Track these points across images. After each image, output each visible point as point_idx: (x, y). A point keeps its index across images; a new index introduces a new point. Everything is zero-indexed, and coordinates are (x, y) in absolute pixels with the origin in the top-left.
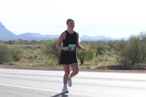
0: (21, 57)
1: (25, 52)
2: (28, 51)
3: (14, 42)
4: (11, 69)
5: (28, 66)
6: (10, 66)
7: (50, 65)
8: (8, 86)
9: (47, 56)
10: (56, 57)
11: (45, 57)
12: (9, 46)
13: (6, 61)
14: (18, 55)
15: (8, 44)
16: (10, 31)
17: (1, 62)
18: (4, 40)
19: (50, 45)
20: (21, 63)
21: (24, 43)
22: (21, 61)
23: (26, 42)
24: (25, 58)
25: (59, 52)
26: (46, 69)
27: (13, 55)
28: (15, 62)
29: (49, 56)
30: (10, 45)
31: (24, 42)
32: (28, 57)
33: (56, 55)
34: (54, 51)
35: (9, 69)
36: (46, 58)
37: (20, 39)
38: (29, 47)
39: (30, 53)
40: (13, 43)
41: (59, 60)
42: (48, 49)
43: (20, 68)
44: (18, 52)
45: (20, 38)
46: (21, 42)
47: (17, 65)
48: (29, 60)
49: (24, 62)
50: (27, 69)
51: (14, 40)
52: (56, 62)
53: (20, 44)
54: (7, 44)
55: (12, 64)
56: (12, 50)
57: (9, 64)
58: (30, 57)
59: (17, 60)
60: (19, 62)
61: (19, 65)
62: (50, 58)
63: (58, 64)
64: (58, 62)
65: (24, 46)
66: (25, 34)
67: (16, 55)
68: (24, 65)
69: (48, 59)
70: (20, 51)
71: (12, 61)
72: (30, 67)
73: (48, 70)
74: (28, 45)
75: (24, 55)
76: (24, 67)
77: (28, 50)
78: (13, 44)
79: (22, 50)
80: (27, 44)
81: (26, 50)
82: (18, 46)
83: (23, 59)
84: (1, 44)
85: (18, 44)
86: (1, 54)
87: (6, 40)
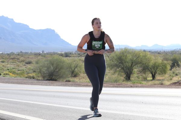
0: (80, 72)
3: (71, 54)
4: (69, 87)
6: (67, 83)
7: (116, 81)
8: (66, 108)
9: (112, 70)
10: (122, 72)
11: (109, 71)
12: (65, 59)
13: (62, 77)
14: (76, 69)
15: (64, 57)
16: (66, 42)
18: (59, 52)
19: (115, 57)
20: (80, 79)
22: (81, 77)
25: (125, 65)
26: (110, 86)
27: (71, 70)
28: (73, 79)
29: (113, 70)
30: (66, 57)
33: (123, 68)
34: (119, 64)
35: (67, 86)
36: (110, 73)
40: (70, 55)
41: (126, 75)
42: (113, 61)
43: (80, 85)
44: (77, 67)
49: (84, 78)
50: (87, 86)
51: (71, 51)
52: (122, 77)
53: (78, 57)
54: (62, 57)
55: (69, 81)
56: (69, 63)
57: (65, 81)
59: (75, 76)
60: (77, 78)
61: (78, 82)
62: (115, 72)
63: (125, 79)
64: (124, 78)
67: (74, 70)
68: (84, 82)
69: (113, 74)
70: (79, 65)
71: (69, 77)
73: (113, 87)
75: (83, 70)
76: (84, 84)
78: (70, 57)
79: (81, 63)
82: (76, 59)
83: (83, 74)
84: (56, 57)
85: (76, 57)
86: (56, 69)
87: (62, 52)
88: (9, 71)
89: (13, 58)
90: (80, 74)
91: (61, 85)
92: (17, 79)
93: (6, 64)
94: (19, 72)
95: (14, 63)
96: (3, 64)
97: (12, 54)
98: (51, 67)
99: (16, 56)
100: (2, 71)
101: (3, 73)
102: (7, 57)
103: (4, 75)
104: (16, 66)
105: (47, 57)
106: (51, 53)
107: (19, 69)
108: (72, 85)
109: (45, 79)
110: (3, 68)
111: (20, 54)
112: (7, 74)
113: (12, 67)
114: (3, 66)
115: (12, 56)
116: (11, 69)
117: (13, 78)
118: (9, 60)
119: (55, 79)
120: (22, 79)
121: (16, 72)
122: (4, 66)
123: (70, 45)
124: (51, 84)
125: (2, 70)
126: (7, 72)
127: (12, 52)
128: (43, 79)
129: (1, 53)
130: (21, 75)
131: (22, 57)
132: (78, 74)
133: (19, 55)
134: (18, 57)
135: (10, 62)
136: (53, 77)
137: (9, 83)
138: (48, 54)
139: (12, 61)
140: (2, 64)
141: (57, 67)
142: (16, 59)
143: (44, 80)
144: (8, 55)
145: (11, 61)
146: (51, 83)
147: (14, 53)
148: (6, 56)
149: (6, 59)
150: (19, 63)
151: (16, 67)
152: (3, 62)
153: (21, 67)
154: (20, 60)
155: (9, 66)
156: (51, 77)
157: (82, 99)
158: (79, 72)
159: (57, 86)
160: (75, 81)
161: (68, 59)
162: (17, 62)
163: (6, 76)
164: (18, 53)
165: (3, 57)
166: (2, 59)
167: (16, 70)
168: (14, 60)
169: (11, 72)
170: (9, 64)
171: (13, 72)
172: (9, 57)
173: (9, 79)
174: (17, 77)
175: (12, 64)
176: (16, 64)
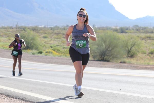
0: (138, 52)
1: (143, 45)
2: (148, 43)
3: (127, 29)
4: (124, 69)
5: (149, 64)
6: (122, 64)
13: (116, 58)
14: (133, 48)
15: (119, 33)
16: (122, 14)
17: (109, 58)
18: (113, 27)
20: (137, 60)
21: (142, 31)
22: (138, 58)
23: (145, 30)
24: (143, 53)
27: (127, 48)
28: (129, 59)
30: (122, 34)
31: (143, 29)
32: (148, 52)
35: (121, 68)
37: (137, 26)
38: (149, 38)
39: (152, 46)
40: (127, 31)
44: (134, 45)
45: (137, 24)
46: (137, 30)
47: (131, 64)
48: (150, 56)
49: (142, 59)
50: (146, 68)
51: (128, 26)
53: (136, 33)
54: (117, 32)
55: (124, 63)
56: (125, 41)
57: (120, 61)
58: (151, 51)
59: (132, 56)
60: (134, 58)
61: (135, 63)
65: (143, 35)
66: (143, 17)
67: (131, 49)
68: (143, 64)
70: (136, 43)
71: (125, 58)
72: (150, 66)
74: (148, 35)
75: (142, 49)
76: (142, 66)
77: (149, 41)
78: (126, 33)
79: (139, 41)
80: (147, 32)
81: (145, 42)
82: (134, 35)
83: (141, 54)
84: (109, 33)
85: (134, 33)
86: (109, 47)
87: (116, 27)
88: (52, 49)
89: (57, 33)
90: (137, 54)
91: (115, 66)
92: (62, 59)
93: (50, 39)
95: (59, 40)
96: (46, 40)
97: (57, 28)
98: (104, 45)
100: (44, 49)
101: (44, 50)
102: (51, 32)
103: (46, 54)
104: (60, 42)
105: (98, 33)
106: (103, 27)
108: (127, 68)
109: (95, 59)
110: (45, 46)
111: (66, 28)
112: (49, 52)
113: (56, 44)
114: (45, 42)
115: (56, 31)
116: (54, 46)
117: (57, 57)
118: (52, 36)
119: (107, 59)
120: (67, 58)
122: (47, 42)
123: (127, 18)
124: (102, 66)
125: (44, 47)
126: (50, 50)
127: (56, 26)
128: (93, 59)
129: (43, 26)
132: (136, 54)
133: (64, 29)
135: (54, 38)
136: (104, 57)
137: (52, 63)
138: (99, 29)
140: (43, 40)
141: (109, 45)
142: (61, 34)
143: (94, 61)
144: (52, 29)
145: (55, 36)
146: (103, 64)
147: (59, 27)
148: (49, 30)
149: (49, 34)
151: (61, 44)
152: (45, 37)
155: (52, 42)
156: (103, 57)
157: (139, 84)
158: (136, 51)
159: (109, 68)
160: (132, 63)
161: (124, 36)
162: (63, 38)
163: (48, 55)
164: (64, 27)
165: (45, 32)
166: (44, 33)
167: (61, 47)
168: (58, 35)
169: (55, 50)
170: (52, 40)
171: (57, 50)
172: (53, 32)
173: (52, 58)
174: (62, 55)
175: (56, 40)
176: (61, 41)
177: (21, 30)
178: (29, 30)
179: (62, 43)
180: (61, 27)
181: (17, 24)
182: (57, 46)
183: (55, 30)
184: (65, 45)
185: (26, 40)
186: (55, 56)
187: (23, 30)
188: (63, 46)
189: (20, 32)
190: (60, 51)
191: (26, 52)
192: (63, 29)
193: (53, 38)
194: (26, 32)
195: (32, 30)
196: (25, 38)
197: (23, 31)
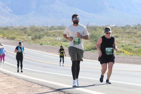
88: (123, 48)
89: (129, 32)
92: (134, 58)
93: (121, 39)
94: (136, 49)
95: (130, 39)
97: (128, 27)
99: (133, 29)
102: (122, 31)
104: (132, 42)
107: (136, 46)
111: (138, 27)
112: (121, 52)
116: (126, 46)
117: (129, 56)
120: (139, 58)
121: (132, 50)
122: (118, 42)
126: (121, 49)
127: (128, 25)
129: (114, 25)
130: (138, 53)
131: (140, 31)
133: (136, 28)
134: (135, 31)
135: (126, 37)
137: (124, 63)
139: (128, 36)
142: (133, 33)
145: (126, 35)
147: (130, 27)
148: (120, 29)
149: (121, 33)
150: (136, 39)
151: (132, 43)
153: (139, 43)
154: (138, 34)
155: (123, 41)
162: (134, 37)
163: (119, 54)
164: (135, 26)
165: (117, 31)
166: (115, 33)
167: (132, 46)
168: (129, 34)
169: (127, 50)
170: (124, 39)
171: (128, 50)
172: (124, 31)
173: (124, 58)
174: (134, 55)
175: (128, 39)
176: (132, 40)
177: (92, 30)
178: (100, 29)
179: (134, 42)
180: (132, 26)
181: (88, 23)
182: (128, 45)
183: (126, 30)
184: (136, 44)
185: (97, 39)
186: (127, 55)
187: (93, 29)
188: (135, 46)
189: (91, 32)
190: (132, 51)
191: (97, 52)
192: (134, 28)
193: (124, 37)
194: (97, 32)
195: (103, 29)
196: (96, 38)
197: (94, 31)
